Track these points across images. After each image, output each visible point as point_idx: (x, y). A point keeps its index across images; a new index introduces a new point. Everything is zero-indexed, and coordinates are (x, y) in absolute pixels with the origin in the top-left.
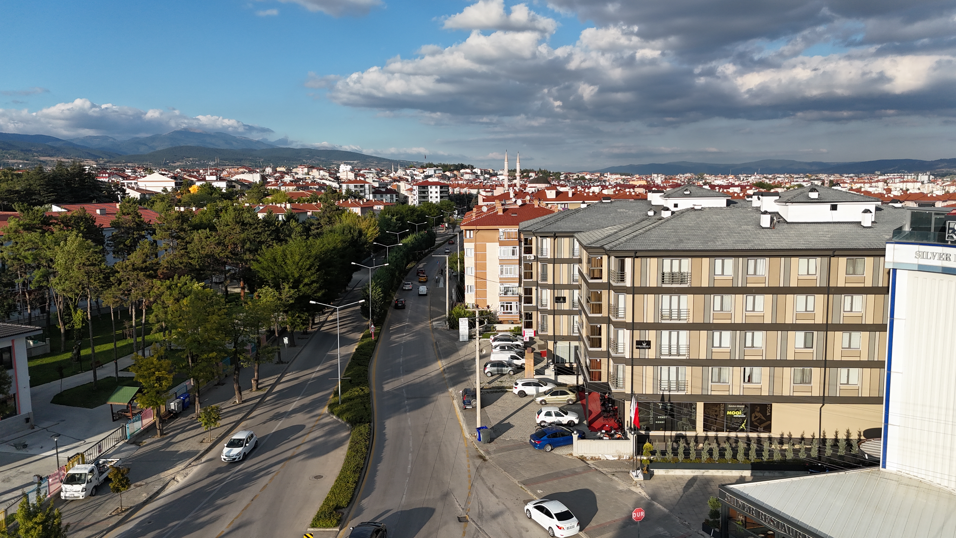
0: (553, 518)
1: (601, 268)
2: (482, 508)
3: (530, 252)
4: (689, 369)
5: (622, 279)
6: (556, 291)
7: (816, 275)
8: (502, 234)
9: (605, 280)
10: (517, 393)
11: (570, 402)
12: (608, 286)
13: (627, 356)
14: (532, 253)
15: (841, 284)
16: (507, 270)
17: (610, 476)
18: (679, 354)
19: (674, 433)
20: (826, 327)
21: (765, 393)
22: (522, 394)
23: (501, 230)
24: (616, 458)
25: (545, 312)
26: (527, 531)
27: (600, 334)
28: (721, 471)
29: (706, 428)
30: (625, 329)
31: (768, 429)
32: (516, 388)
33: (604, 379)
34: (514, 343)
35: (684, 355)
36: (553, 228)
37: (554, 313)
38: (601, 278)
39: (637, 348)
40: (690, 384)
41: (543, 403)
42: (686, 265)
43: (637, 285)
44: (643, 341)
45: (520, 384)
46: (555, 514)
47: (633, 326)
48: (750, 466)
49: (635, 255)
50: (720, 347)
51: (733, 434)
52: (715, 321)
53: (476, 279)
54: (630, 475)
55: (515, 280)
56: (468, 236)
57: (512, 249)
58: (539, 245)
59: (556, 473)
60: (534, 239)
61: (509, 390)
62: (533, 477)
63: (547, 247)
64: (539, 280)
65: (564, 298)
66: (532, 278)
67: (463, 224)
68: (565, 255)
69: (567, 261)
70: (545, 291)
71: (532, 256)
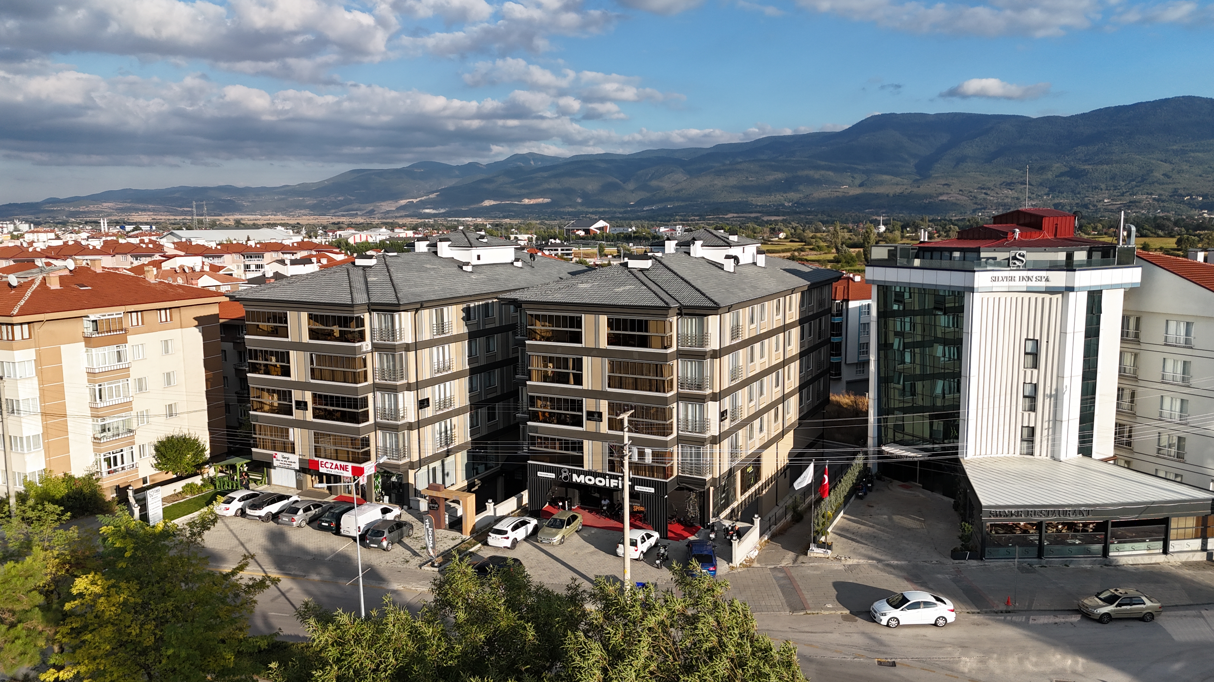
1: (671, 333)
4: (741, 432)
5: (705, 342)
6: (419, 391)
7: (780, 314)
8: (89, 324)
9: (674, 347)
12: (678, 355)
13: (716, 432)
14: (365, 340)
15: (788, 321)
18: (738, 418)
20: (783, 364)
22: (515, 543)
23: (91, 317)
25: (402, 429)
27: (670, 417)
29: (741, 494)
30: (715, 402)
31: (761, 476)
32: (508, 538)
33: (675, 473)
37: (419, 424)
38: (671, 346)
39: (722, 421)
40: (742, 448)
41: (563, 540)
43: (722, 346)
44: (724, 411)
45: (509, 529)
47: (720, 396)
49: (728, 310)
50: (752, 400)
51: (750, 492)
52: (751, 375)
53: (46, 421)
54: (812, 555)
55: (127, 406)
56: (18, 336)
57: (116, 350)
58: (376, 325)
59: (782, 587)
60: (366, 316)
61: (471, 550)
62: (784, 601)
63: (403, 327)
64: (377, 381)
65: (428, 400)
66: (366, 380)
67: (15, 313)
68: (426, 335)
69: (430, 344)
70: (400, 395)
71: (366, 345)
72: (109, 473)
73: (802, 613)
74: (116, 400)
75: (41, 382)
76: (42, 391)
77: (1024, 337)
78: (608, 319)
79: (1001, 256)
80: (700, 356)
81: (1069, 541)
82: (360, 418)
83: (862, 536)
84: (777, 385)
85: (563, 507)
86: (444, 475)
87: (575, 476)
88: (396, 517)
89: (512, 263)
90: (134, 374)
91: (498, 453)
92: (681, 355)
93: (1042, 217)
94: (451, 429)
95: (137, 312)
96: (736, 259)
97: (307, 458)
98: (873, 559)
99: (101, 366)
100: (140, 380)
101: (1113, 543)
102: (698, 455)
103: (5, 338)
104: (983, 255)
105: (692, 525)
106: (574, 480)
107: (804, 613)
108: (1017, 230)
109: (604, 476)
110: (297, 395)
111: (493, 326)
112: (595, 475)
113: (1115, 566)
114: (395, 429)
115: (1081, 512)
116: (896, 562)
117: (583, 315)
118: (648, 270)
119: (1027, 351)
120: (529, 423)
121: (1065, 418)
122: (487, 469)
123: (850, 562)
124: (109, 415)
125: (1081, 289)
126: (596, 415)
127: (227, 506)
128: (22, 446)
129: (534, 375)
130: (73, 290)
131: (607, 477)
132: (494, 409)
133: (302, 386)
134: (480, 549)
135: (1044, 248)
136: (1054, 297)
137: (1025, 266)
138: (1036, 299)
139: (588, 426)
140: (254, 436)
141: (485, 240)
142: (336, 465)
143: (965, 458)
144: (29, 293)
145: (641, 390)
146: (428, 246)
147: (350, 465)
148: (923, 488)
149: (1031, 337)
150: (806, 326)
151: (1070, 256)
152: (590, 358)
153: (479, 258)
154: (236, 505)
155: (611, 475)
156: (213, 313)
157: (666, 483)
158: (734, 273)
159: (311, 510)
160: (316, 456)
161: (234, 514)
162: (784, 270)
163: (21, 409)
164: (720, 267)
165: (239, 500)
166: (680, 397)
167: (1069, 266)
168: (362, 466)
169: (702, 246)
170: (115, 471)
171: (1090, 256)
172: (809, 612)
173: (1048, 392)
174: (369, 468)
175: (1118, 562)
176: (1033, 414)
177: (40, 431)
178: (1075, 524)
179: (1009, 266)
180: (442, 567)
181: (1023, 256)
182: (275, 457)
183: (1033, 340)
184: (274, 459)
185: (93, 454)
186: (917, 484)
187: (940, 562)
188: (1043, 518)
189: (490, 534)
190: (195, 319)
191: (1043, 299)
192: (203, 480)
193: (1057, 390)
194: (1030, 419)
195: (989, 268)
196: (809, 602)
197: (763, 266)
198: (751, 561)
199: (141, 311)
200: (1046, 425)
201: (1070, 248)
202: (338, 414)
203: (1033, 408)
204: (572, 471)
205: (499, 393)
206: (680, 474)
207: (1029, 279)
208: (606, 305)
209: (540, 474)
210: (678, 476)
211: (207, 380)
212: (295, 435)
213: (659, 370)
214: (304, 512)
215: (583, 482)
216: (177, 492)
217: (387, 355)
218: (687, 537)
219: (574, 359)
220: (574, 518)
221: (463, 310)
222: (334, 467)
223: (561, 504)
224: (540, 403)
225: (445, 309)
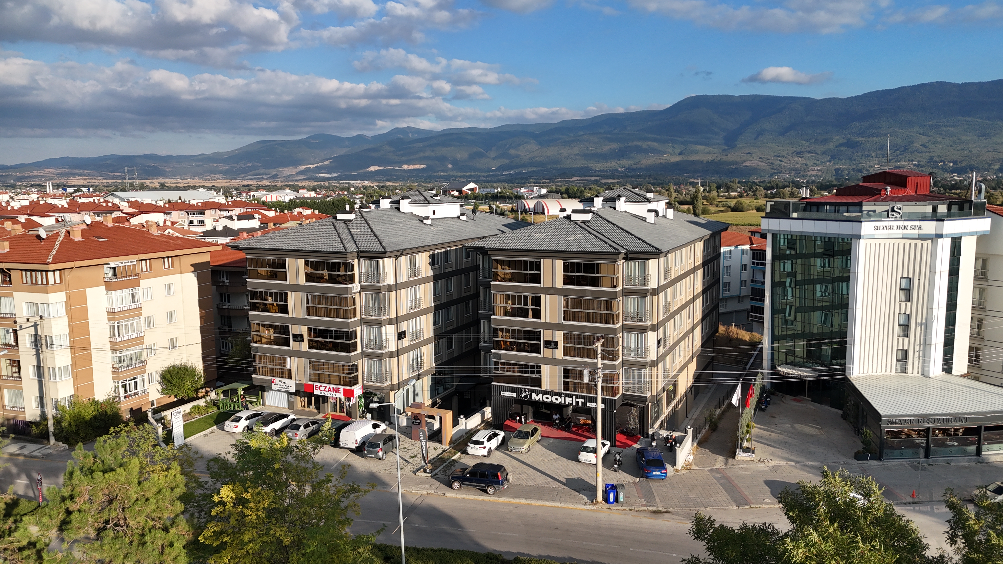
1: (619, 275)
4: (669, 357)
5: (646, 282)
6: (398, 325)
8: (108, 270)
9: (621, 286)
12: (623, 293)
13: (654, 357)
20: (693, 299)
22: (490, 452)
23: (111, 264)
24: (692, 456)
25: (385, 357)
27: (618, 345)
29: (666, 409)
30: (649, 332)
32: (485, 448)
33: (621, 391)
37: (398, 353)
39: (658, 347)
40: (669, 371)
41: (529, 449)
44: (660, 340)
45: (485, 440)
47: (657, 326)
53: (75, 353)
54: (739, 458)
55: (140, 340)
56: (51, 281)
57: (131, 293)
58: (363, 270)
59: (723, 485)
60: (356, 262)
61: (453, 458)
62: (729, 497)
63: (386, 270)
64: (364, 317)
65: (404, 332)
66: (355, 316)
67: (50, 261)
68: (403, 278)
69: (406, 285)
70: (383, 329)
71: (356, 287)
72: (125, 397)
73: (747, 507)
74: (130, 335)
75: (70, 320)
76: (71, 327)
77: (900, 275)
78: (564, 263)
79: (880, 208)
80: (643, 293)
81: (949, 443)
82: (351, 348)
83: (774, 441)
84: (689, 318)
85: (520, 421)
86: (415, 395)
87: (534, 395)
88: (383, 431)
89: (459, 217)
90: (146, 312)
91: (453, 376)
92: (626, 292)
93: (906, 177)
94: (421, 357)
95: (146, 260)
96: (656, 212)
97: (303, 382)
98: (791, 460)
99: (119, 306)
100: (149, 318)
101: (984, 444)
102: (640, 376)
103: (40, 282)
104: (864, 208)
105: (633, 435)
106: (533, 398)
107: (749, 507)
108: (889, 188)
109: (560, 395)
110: (294, 329)
111: (450, 270)
112: (552, 394)
113: (987, 463)
114: (380, 357)
115: (960, 420)
116: (810, 463)
117: (542, 260)
118: (589, 221)
119: (902, 287)
120: (493, 351)
121: (933, 342)
122: (445, 389)
123: (772, 464)
124: (127, 348)
125: (947, 236)
126: (553, 344)
127: (237, 424)
128: (55, 375)
129: (497, 310)
130: (93, 241)
131: (563, 395)
132: (451, 339)
133: (299, 322)
134: (460, 458)
135: (915, 203)
136: (925, 243)
137: (901, 217)
138: (910, 244)
139: (546, 353)
140: (254, 364)
141: (438, 198)
142: (329, 388)
143: (852, 376)
144: (57, 245)
145: (593, 322)
146: (391, 203)
147: (342, 388)
148: (812, 401)
149: (905, 276)
150: (706, 267)
151: (935, 209)
152: (547, 296)
153: (434, 213)
154: (243, 423)
155: (566, 394)
156: (205, 261)
157: (615, 400)
158: (655, 224)
159: (309, 426)
160: (311, 381)
161: (241, 431)
162: (688, 221)
163: (54, 343)
164: (644, 219)
165: (246, 419)
166: (625, 328)
167: (936, 217)
168: (352, 388)
169: (626, 202)
170: (130, 395)
171: (949, 209)
172: (752, 506)
173: (919, 320)
174: (358, 390)
175: (989, 459)
176: (906, 339)
177: (70, 363)
178: (948, 430)
179: (888, 217)
180: (434, 473)
181: (900, 209)
182: (273, 382)
183: (907, 278)
184: (273, 384)
185: (112, 381)
186: (806, 398)
187: (847, 463)
188: (930, 425)
189: (469, 444)
190: (192, 265)
191: (916, 244)
192: (206, 402)
193: (926, 319)
194: (904, 343)
195: (872, 219)
196: (750, 497)
197: (672, 218)
198: (690, 464)
199: (149, 259)
200: (917, 348)
201: (935, 203)
202: (331, 345)
203: (906, 335)
204: (532, 391)
205: (455, 327)
206: (624, 392)
207: (905, 228)
208: (563, 251)
209: (503, 393)
210: (622, 394)
211: (201, 317)
212: (292, 363)
213: (608, 305)
214: (305, 428)
215: (541, 400)
216: (187, 412)
217: (372, 295)
218: (631, 445)
219: (533, 297)
220: (536, 430)
221: (429, 256)
222: (327, 389)
223: (518, 418)
224: (500, 334)
225: (417, 255)
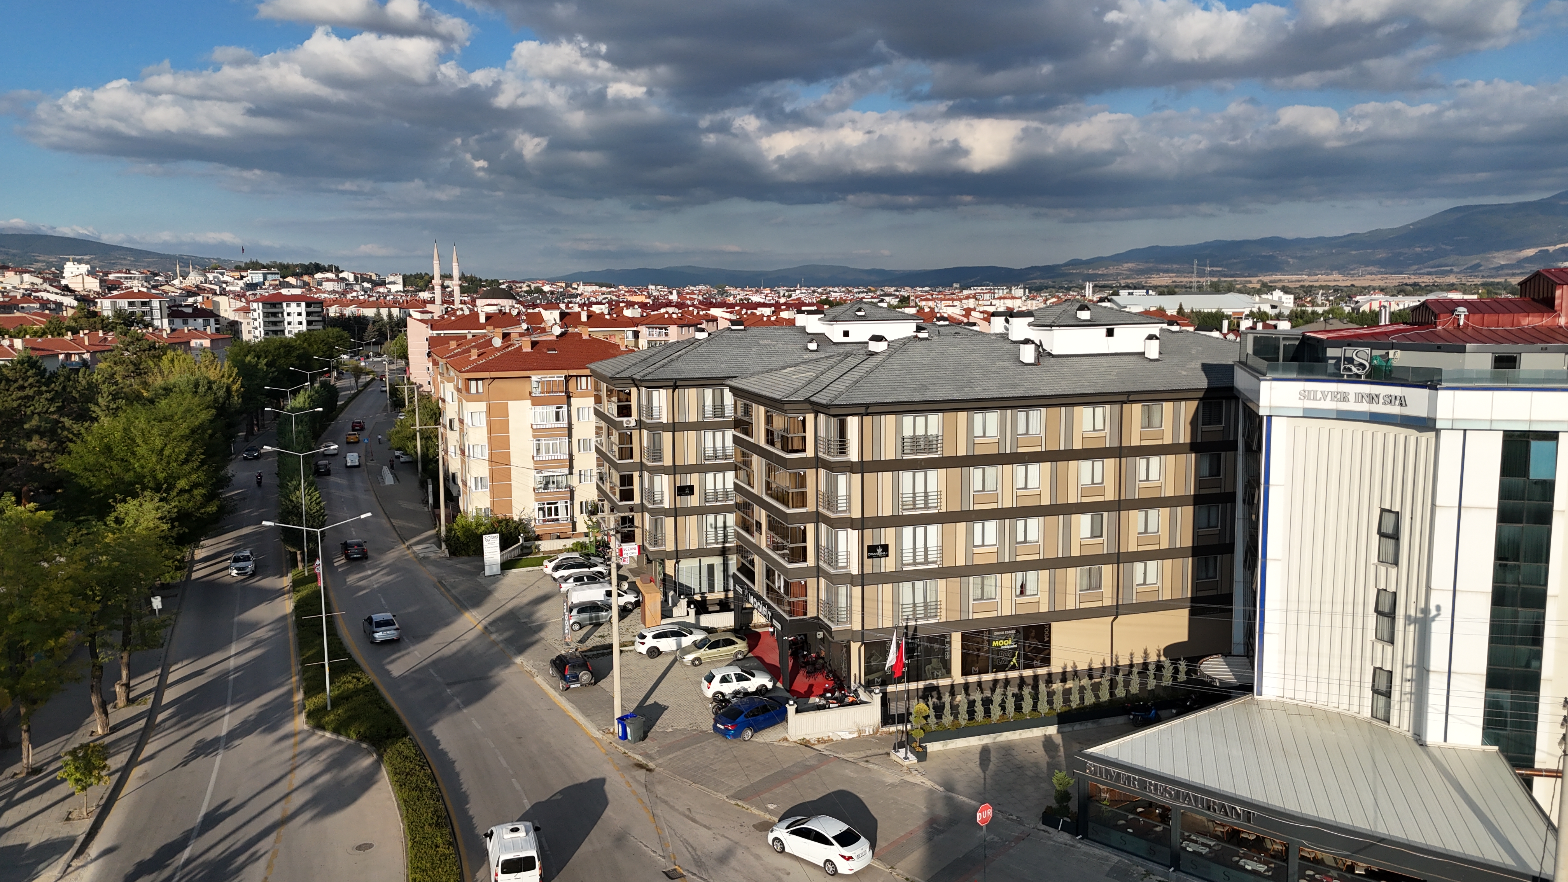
0: (832, 844)
1: (803, 434)
2: (695, 850)
3: (629, 415)
4: (941, 583)
5: (843, 450)
6: (678, 476)
7: (1104, 430)
8: (535, 385)
9: (810, 453)
10: (644, 652)
11: (740, 656)
12: (817, 463)
13: (855, 570)
14: (630, 416)
15: (1135, 442)
16: (547, 445)
17: (862, 764)
18: (926, 562)
19: (921, 685)
20: (1120, 506)
21: (1044, 608)
22: (654, 652)
23: (534, 378)
24: (855, 735)
25: (659, 513)
26: (788, 874)
27: (804, 540)
28: (1018, 732)
29: (965, 672)
30: (849, 530)
31: (1046, 661)
32: (643, 643)
33: (812, 612)
34: (592, 569)
35: (935, 562)
36: (669, 373)
37: (675, 512)
38: (804, 450)
39: (869, 557)
40: (943, 606)
41: (697, 662)
42: (934, 423)
43: (867, 458)
44: (877, 546)
45: (649, 636)
46: (834, 838)
47: (861, 524)
48: (1056, 719)
49: (866, 410)
50: (983, 545)
51: (1001, 676)
52: (977, 507)
53: (493, 466)
54: (892, 757)
55: (563, 463)
56: (473, 390)
57: (555, 410)
58: (644, 402)
60: (633, 391)
64: (644, 460)
65: (693, 487)
66: (631, 457)
67: (465, 369)
68: (691, 416)
69: (699, 427)
70: (657, 478)
71: (628, 421)
72: (544, 521)
74: (551, 456)
75: (490, 431)
76: (490, 440)
77: (1377, 504)
80: (836, 468)
86: (727, 576)
87: (750, 596)
93: (1556, 286)
100: (585, 441)
102: (835, 595)
112: (758, 598)
114: (654, 512)
115: (1235, 812)
119: (1382, 530)
123: (914, 779)
126: (760, 527)
127: (548, 564)
130: (541, 353)
136: (1423, 437)
137: (1367, 375)
138: (1396, 436)
143: (1256, 697)
149: (1387, 506)
152: (757, 456)
155: (764, 601)
157: (787, 621)
166: (821, 517)
170: (549, 521)
173: (1411, 611)
174: (629, 549)
176: (1389, 648)
179: (1339, 373)
181: (1367, 357)
183: (1391, 511)
187: (1020, 821)
188: (1168, 801)
191: (1407, 438)
193: (1423, 611)
194: (1384, 656)
200: (1408, 673)
203: (1389, 637)
204: (749, 590)
207: (1373, 399)
210: (812, 616)
217: (654, 434)
